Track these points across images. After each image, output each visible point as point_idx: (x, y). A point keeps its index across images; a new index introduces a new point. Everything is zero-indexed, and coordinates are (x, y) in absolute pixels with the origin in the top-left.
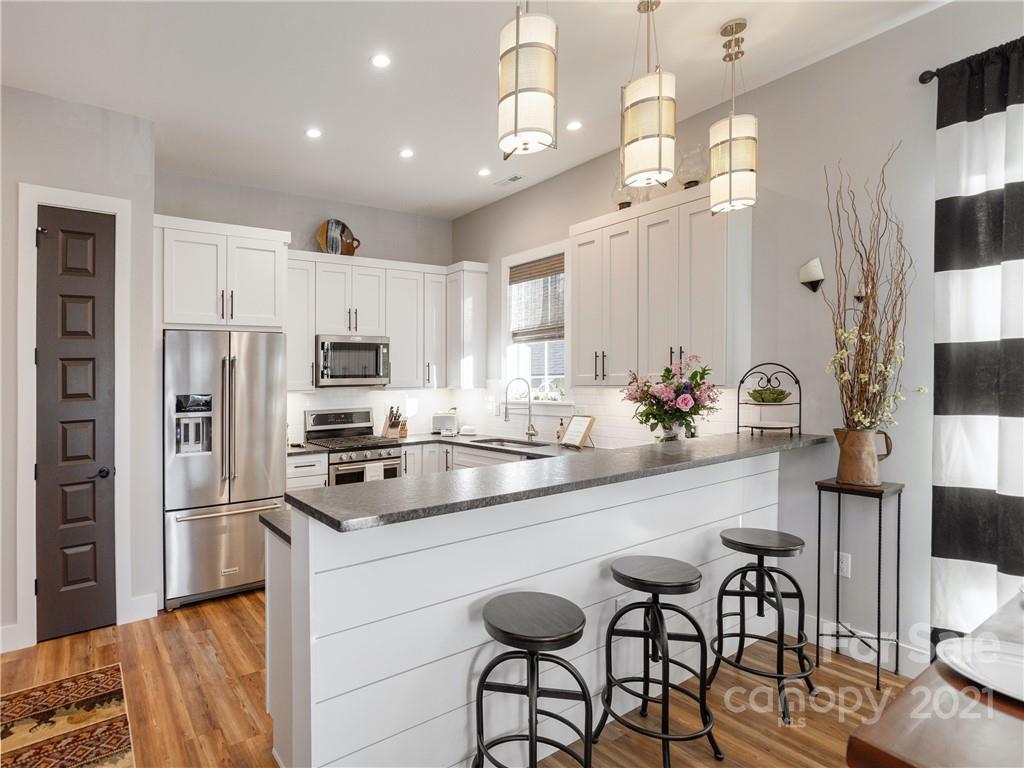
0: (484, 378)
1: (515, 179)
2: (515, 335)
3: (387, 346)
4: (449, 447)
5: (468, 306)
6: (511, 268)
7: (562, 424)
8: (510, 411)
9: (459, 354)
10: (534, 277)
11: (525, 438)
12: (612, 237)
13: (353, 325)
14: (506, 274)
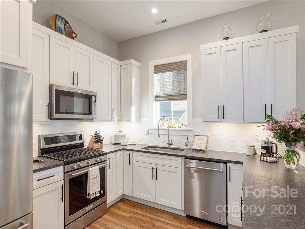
0: (139, 116)
1: (165, 21)
2: (156, 97)
3: (95, 97)
4: (131, 152)
5: (134, 81)
6: (154, 66)
7: (187, 139)
8: (160, 133)
9: (129, 105)
10: (169, 71)
11: (167, 146)
12: (226, 51)
13: (75, 82)
14: (152, 69)
